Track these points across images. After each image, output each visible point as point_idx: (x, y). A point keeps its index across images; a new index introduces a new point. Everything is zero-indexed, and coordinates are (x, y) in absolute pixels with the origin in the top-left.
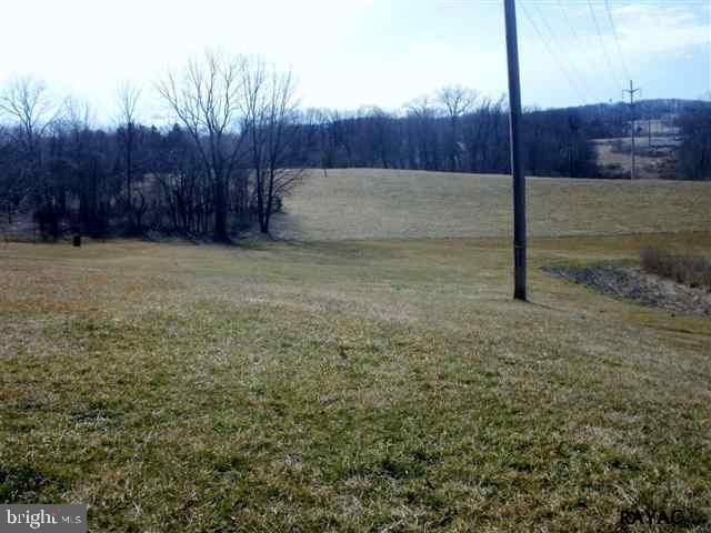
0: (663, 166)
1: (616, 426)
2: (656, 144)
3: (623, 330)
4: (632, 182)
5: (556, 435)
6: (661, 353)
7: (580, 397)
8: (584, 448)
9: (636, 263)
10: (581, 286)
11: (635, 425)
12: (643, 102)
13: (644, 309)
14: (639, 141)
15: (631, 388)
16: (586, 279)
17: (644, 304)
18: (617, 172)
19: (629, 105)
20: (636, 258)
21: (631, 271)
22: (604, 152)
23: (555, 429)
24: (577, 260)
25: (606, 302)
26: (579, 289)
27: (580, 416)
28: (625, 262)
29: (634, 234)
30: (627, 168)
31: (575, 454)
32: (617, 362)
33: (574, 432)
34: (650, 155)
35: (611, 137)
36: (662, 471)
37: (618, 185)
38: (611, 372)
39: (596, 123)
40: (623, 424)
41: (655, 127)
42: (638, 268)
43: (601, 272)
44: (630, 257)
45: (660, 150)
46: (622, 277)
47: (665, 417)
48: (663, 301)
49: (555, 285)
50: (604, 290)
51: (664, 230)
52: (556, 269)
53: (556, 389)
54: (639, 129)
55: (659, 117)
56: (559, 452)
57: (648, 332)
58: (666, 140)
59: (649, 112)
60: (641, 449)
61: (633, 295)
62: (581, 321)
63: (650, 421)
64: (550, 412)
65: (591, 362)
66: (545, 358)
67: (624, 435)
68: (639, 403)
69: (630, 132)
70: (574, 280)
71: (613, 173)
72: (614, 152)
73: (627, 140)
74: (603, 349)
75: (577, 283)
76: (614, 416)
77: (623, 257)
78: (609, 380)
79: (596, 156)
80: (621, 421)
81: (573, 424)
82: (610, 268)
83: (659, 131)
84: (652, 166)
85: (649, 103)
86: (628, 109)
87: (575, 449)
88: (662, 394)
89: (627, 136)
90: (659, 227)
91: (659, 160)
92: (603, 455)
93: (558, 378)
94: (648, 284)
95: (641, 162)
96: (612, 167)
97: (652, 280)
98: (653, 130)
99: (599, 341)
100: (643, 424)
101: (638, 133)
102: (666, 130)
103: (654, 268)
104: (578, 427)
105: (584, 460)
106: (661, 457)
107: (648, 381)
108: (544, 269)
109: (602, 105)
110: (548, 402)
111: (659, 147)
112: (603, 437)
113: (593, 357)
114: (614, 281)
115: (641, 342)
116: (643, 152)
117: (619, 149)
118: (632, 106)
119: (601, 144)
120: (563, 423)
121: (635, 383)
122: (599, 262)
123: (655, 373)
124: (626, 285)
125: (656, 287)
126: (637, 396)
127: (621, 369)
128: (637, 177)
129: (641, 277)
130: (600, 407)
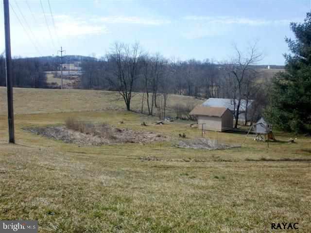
0: (74, 83)
1: (50, 196)
2: (72, 74)
3: (57, 154)
4: (62, 90)
5: (22, 203)
6: (72, 163)
7: (35, 185)
8: (36, 208)
9: (64, 125)
10: (40, 136)
11: (58, 195)
12: (66, 56)
13: (68, 144)
14: (65, 73)
15: (58, 179)
16: (42, 133)
17: (67, 142)
18: (55, 86)
19: (60, 57)
20: (64, 123)
21: (61, 128)
22: (50, 77)
23: (22, 201)
24: (38, 124)
25: (51, 142)
26: (39, 137)
27: (34, 194)
28: (59, 125)
29: (62, 112)
30: (59, 84)
31: (31, 211)
32: (53, 168)
33: (31, 201)
34: (69, 78)
35: (52, 70)
36: (69, 213)
37: (56, 92)
38: (50, 173)
39: (47, 64)
40: (53, 195)
41: (71, 67)
42: (65, 127)
43: (48, 129)
44: (61, 123)
45: (73, 77)
46: (57, 131)
47: (72, 190)
48: (75, 141)
49: (29, 136)
50: (49, 137)
51: (75, 110)
52: (29, 129)
53: (24, 183)
54: (65, 67)
55: (73, 63)
56: (24, 211)
57: (68, 154)
58: (76, 73)
59: (69, 61)
60: (61, 205)
61: (62, 139)
62: (38, 151)
63: (65, 192)
64: (20, 194)
65: (41, 169)
66: (20, 169)
67: (53, 200)
68: (60, 185)
69: (61, 69)
70: (37, 133)
71: (53, 86)
72: (54, 77)
73: (59, 72)
74: (47, 163)
75: (38, 134)
76: (50, 192)
77: (58, 122)
78: (48, 176)
79: (46, 79)
80: (53, 194)
81: (31, 197)
82: (52, 127)
83: (73, 68)
84: (70, 83)
85: (69, 57)
86: (60, 59)
87: (32, 209)
88: (71, 180)
89: (60, 70)
90: (72, 109)
91: (73, 81)
92: (44, 210)
93: (25, 177)
94: (69, 134)
95: (65, 82)
96: (53, 84)
97: (70, 132)
98: (70, 68)
99: (46, 159)
100: (62, 194)
101: (65, 69)
102: (76, 68)
103: (71, 126)
104: (33, 199)
105: (35, 213)
106: (69, 207)
107: (65, 175)
108: (23, 129)
109: (50, 57)
110: (20, 189)
111: (73, 75)
112: (44, 202)
113: (42, 167)
114: (54, 133)
115: (65, 159)
116: (66, 78)
117: (56, 76)
118: (62, 57)
119: (48, 74)
120: (26, 197)
121: (60, 176)
122: (48, 125)
123: (69, 172)
124: (60, 135)
125: (72, 135)
126: (60, 182)
127: (54, 171)
128: (63, 88)
129: (66, 131)
130: (43, 188)
